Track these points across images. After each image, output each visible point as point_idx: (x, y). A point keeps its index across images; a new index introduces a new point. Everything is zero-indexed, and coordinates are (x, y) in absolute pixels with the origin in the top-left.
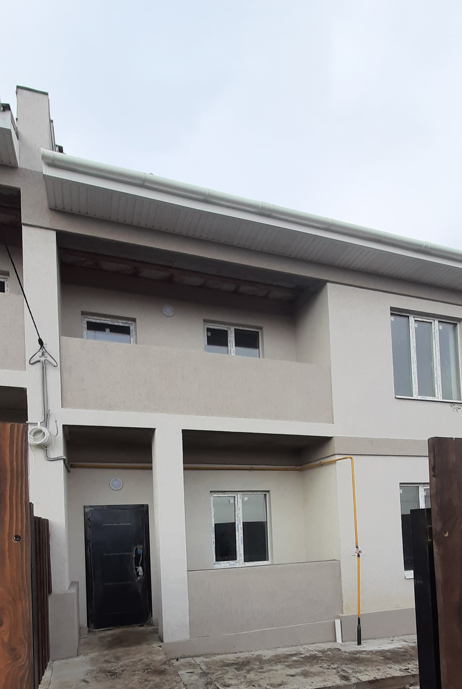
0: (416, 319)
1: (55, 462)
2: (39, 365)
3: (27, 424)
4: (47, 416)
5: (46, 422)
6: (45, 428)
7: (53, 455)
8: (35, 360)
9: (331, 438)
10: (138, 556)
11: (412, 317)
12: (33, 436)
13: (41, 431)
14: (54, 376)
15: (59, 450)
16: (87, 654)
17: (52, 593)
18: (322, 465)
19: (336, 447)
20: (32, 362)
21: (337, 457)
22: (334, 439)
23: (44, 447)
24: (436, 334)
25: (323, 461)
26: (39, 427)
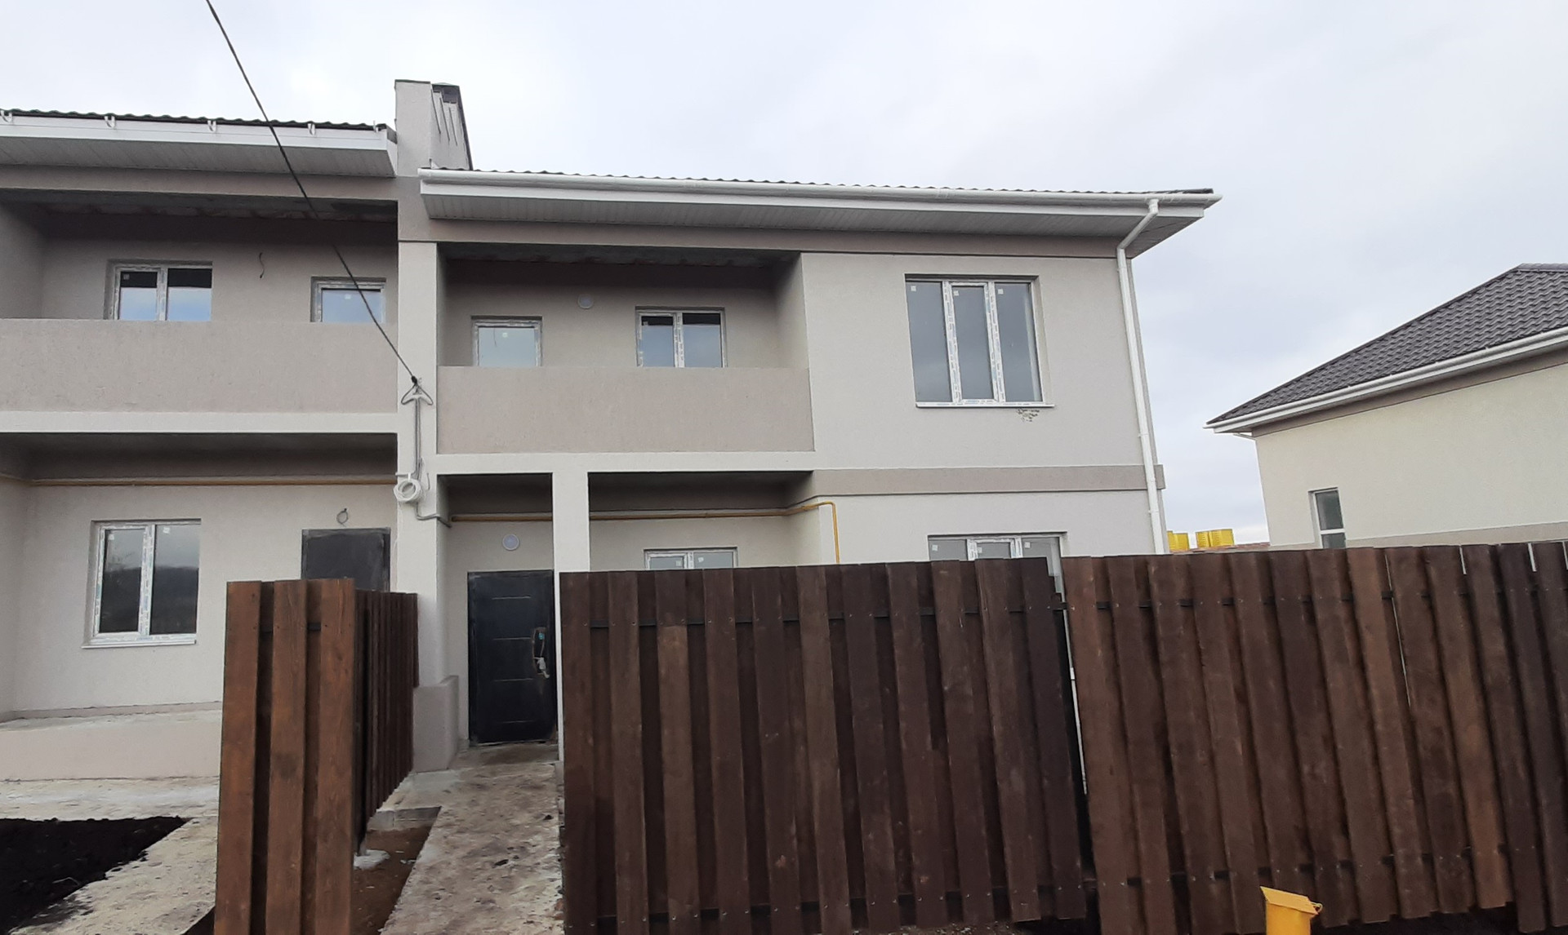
0: (954, 284)
1: (427, 521)
2: (412, 404)
3: (397, 477)
4: (419, 465)
5: (417, 474)
6: (416, 481)
7: (425, 513)
8: (408, 399)
9: (810, 473)
10: (538, 642)
11: (947, 283)
12: (403, 491)
13: (411, 484)
14: (429, 416)
15: (432, 507)
16: (459, 768)
17: (420, 686)
18: (806, 510)
19: (817, 486)
20: (404, 401)
21: (819, 500)
22: (815, 475)
23: (415, 504)
24: (991, 304)
25: (807, 504)
26: (409, 479)
